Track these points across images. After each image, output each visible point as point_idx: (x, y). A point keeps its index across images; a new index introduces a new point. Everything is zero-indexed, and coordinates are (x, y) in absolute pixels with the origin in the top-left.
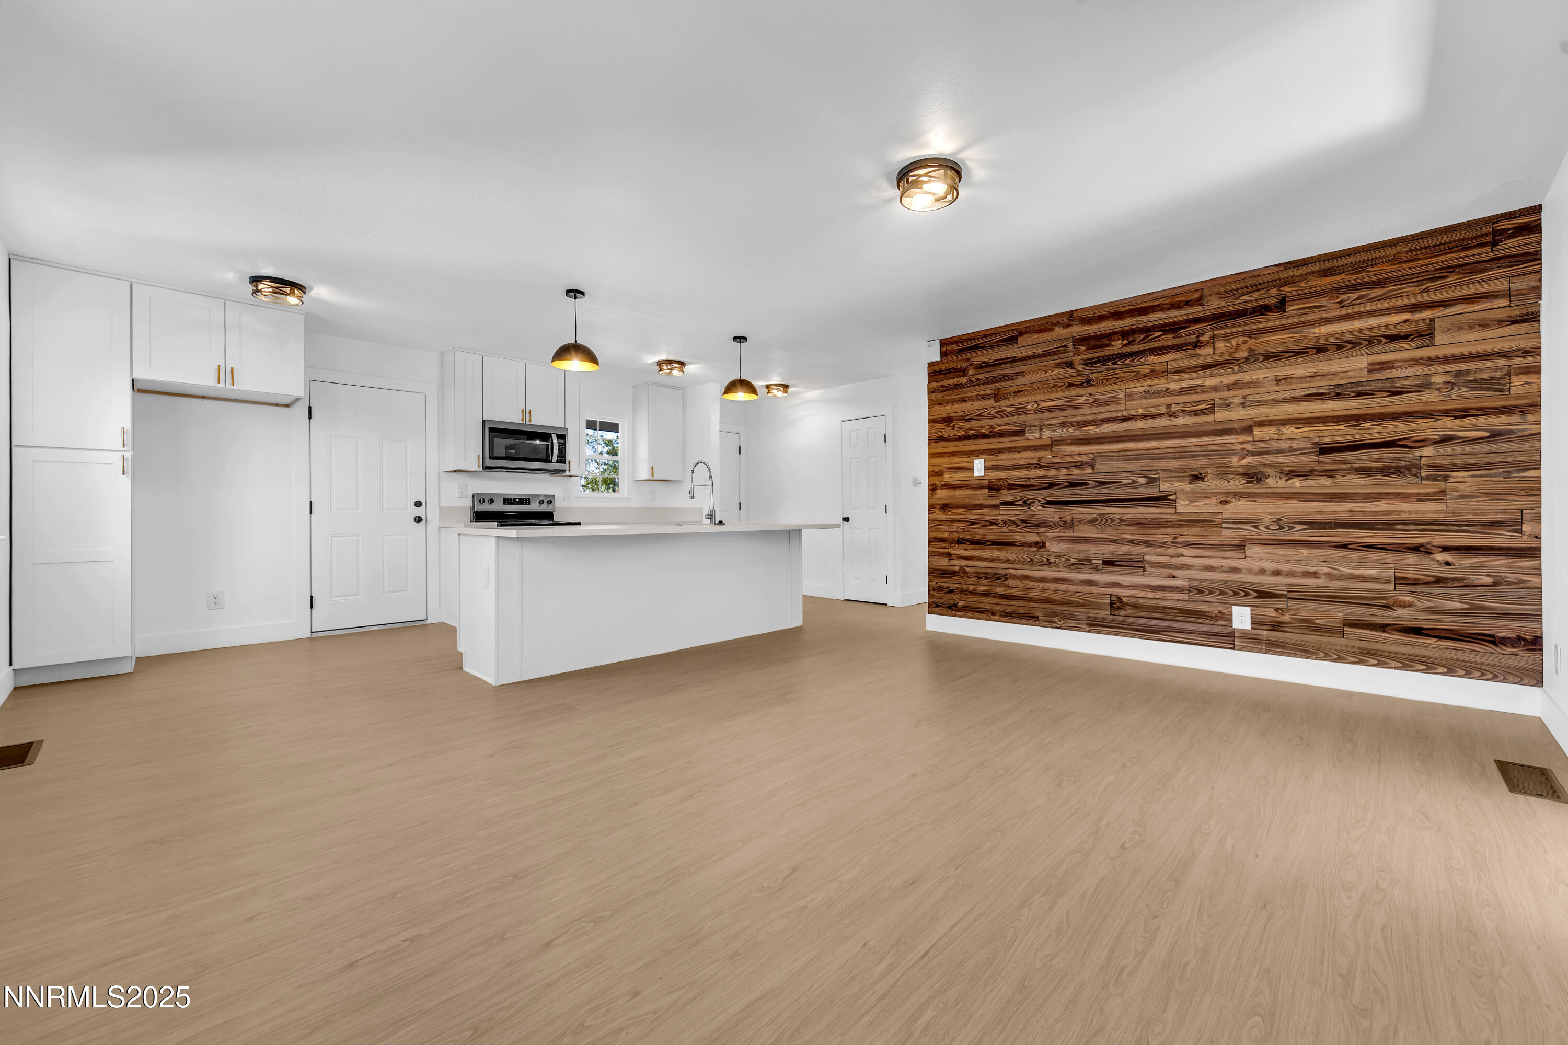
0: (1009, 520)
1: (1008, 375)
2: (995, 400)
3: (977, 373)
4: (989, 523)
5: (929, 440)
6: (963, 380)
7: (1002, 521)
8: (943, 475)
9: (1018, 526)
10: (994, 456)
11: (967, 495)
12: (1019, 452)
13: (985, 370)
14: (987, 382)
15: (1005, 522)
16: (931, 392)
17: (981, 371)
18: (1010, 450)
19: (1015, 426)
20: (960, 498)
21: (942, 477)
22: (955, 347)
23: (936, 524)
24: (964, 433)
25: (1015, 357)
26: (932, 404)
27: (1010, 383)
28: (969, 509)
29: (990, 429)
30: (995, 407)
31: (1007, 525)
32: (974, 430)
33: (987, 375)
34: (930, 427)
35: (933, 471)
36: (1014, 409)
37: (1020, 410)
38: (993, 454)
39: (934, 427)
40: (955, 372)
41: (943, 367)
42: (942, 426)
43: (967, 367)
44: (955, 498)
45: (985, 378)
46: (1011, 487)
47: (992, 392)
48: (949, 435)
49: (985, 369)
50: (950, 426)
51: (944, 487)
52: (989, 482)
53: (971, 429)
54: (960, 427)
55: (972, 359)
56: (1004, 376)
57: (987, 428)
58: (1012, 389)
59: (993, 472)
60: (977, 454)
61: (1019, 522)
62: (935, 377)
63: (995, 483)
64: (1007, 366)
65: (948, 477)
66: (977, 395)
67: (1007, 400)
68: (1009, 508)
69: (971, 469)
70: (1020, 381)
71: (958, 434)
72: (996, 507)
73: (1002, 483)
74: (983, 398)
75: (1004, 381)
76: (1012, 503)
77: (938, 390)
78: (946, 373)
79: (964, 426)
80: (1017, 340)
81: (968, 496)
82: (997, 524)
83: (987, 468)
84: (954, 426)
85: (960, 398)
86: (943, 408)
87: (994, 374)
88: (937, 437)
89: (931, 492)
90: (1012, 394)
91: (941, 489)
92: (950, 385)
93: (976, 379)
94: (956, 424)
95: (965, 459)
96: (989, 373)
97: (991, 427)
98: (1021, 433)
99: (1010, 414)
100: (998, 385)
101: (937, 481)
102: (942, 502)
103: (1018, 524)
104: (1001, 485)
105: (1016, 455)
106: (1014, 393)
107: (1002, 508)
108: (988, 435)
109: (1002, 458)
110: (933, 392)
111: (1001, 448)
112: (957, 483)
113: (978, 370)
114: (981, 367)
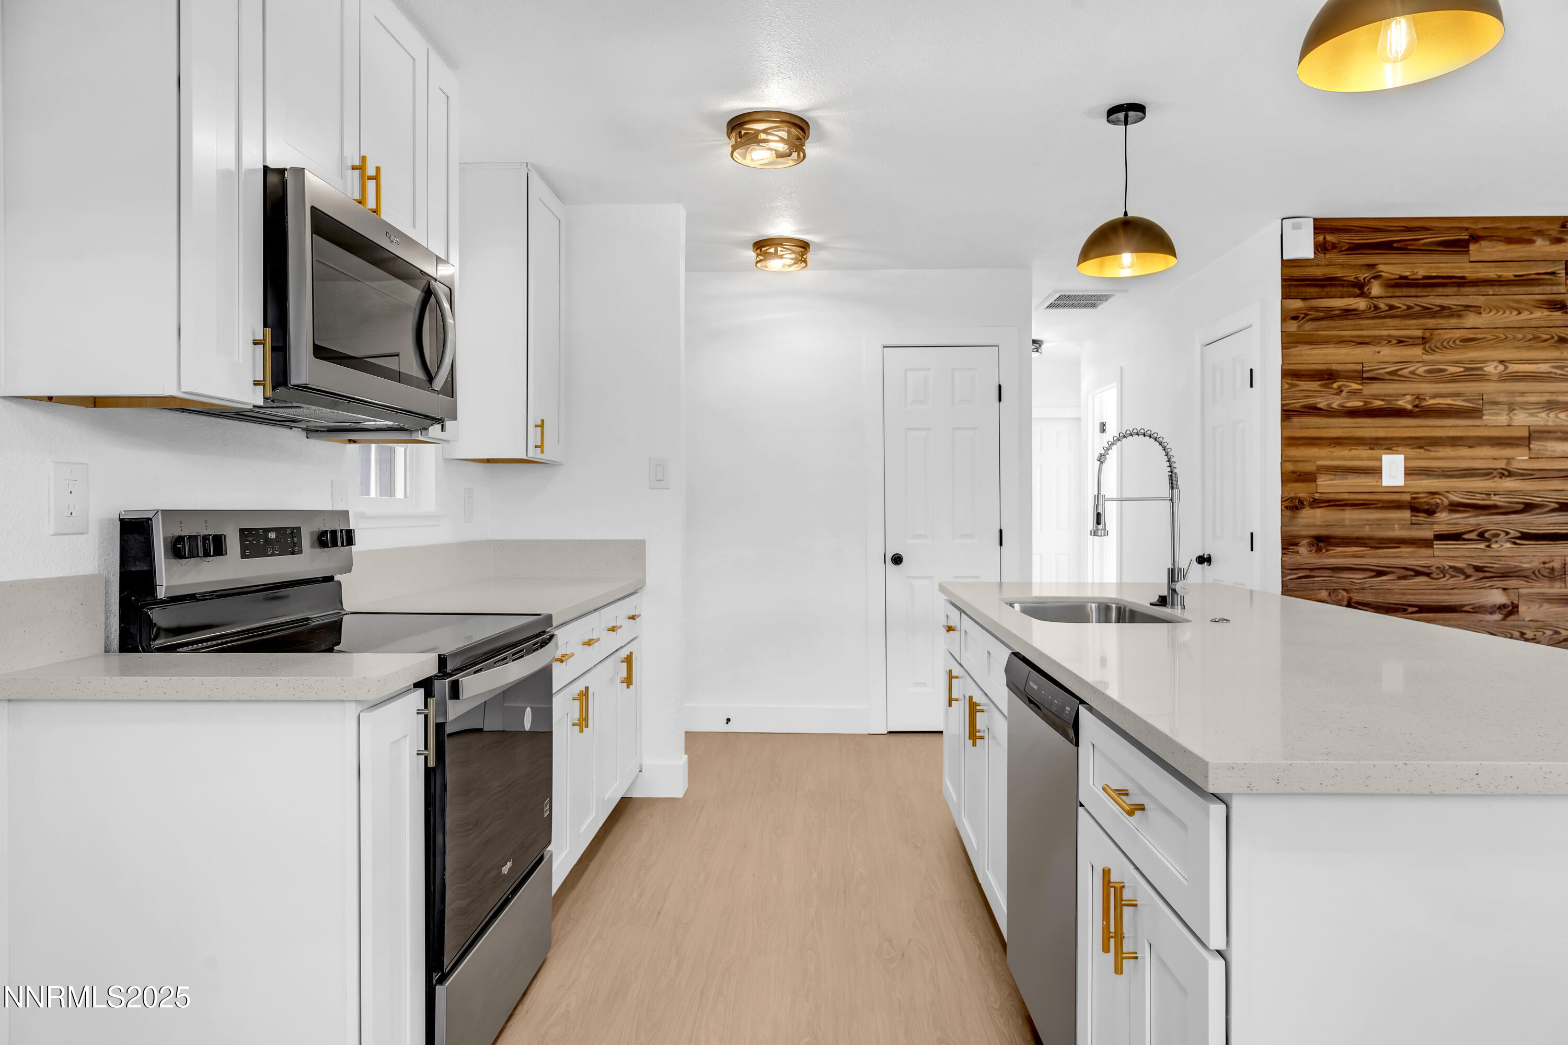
0: (1451, 567)
1: (1450, 308)
2: (1424, 349)
3: (1390, 294)
4: (1412, 573)
5: (1283, 410)
6: (1361, 304)
7: (1438, 568)
8: (1315, 480)
9: (1468, 577)
10: (1422, 451)
11: (1367, 520)
12: (1470, 447)
13: (1405, 291)
14: (1409, 314)
15: (1443, 571)
16: (1288, 316)
17: (1398, 292)
18: (1455, 442)
19: (1464, 401)
20: (1352, 526)
21: (1313, 485)
22: (1346, 238)
23: (1301, 575)
24: (1362, 404)
25: (1463, 278)
26: (1289, 342)
27: (1453, 321)
28: (1372, 547)
29: (1414, 400)
30: (1424, 363)
31: (1448, 576)
32: (1382, 400)
33: (1410, 302)
34: (1287, 386)
35: (1294, 472)
36: (1462, 369)
37: (1473, 373)
38: (1421, 447)
39: (1297, 386)
40: (1342, 286)
41: (1318, 272)
42: (1314, 385)
43: (1369, 281)
44: (1344, 526)
45: (1405, 307)
46: (1455, 507)
47: (1419, 333)
48: (1328, 405)
49: (1405, 289)
50: (1332, 388)
51: (1318, 503)
52: (1414, 498)
53: (1376, 397)
54: (1353, 393)
55: (1381, 268)
56: (1443, 308)
57: (1409, 398)
58: (1458, 334)
59: (1421, 479)
60: (1390, 444)
61: (1470, 571)
62: (1300, 289)
63: (1426, 500)
64: (1448, 290)
65: (1327, 485)
66: (1389, 336)
67: (1448, 351)
68: (1452, 545)
69: (1376, 471)
70: (1471, 320)
71: (1349, 405)
72: (1426, 543)
73: (1439, 501)
74: (1400, 342)
75: (1442, 317)
76: (1456, 537)
77: (1306, 315)
78: (1323, 286)
79: (1361, 390)
80: (1468, 247)
81: (1370, 523)
82: (1428, 575)
83: (1409, 472)
84: (1340, 387)
85: (1352, 337)
86: (1314, 352)
87: (1424, 302)
88: (1304, 407)
89: (1288, 513)
90: (1458, 342)
91: (1312, 508)
92: (1330, 309)
93: (1387, 305)
94: (1344, 385)
95: (1364, 452)
96: (1414, 299)
97: (1417, 398)
98: (1474, 413)
99: (1454, 379)
100: (1431, 322)
101: (1302, 491)
102: (1314, 532)
103: (1469, 574)
104: (1437, 505)
105: (1464, 452)
106: (1461, 341)
107: (1438, 545)
108: (1411, 411)
109: (1440, 454)
110: (1295, 318)
111: (1435, 438)
112: (1346, 496)
113: (1391, 290)
114: (1397, 285)
